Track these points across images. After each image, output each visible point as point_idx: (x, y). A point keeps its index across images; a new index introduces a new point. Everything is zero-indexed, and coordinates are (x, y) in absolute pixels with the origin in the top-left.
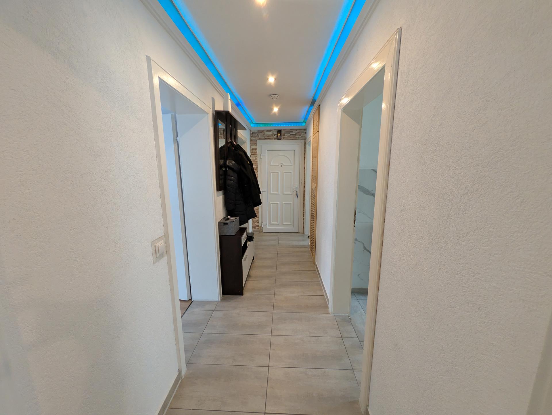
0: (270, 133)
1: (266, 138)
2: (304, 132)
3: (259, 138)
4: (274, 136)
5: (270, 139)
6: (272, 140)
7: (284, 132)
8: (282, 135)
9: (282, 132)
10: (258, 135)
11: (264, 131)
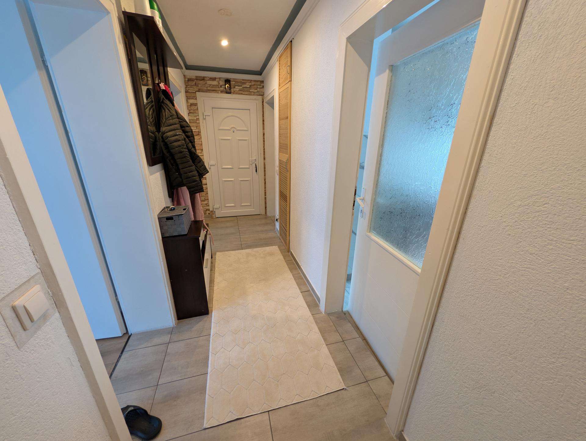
0: (215, 83)
1: (208, 90)
2: (260, 85)
3: (199, 89)
4: (221, 87)
5: (215, 91)
6: (218, 93)
7: (234, 83)
8: (232, 87)
9: (231, 83)
10: (197, 83)
11: (205, 79)
